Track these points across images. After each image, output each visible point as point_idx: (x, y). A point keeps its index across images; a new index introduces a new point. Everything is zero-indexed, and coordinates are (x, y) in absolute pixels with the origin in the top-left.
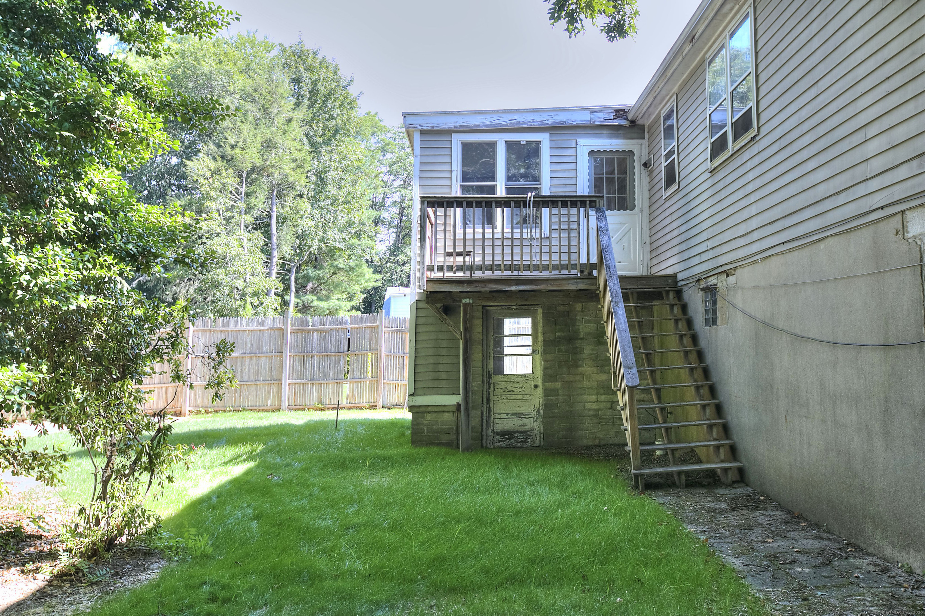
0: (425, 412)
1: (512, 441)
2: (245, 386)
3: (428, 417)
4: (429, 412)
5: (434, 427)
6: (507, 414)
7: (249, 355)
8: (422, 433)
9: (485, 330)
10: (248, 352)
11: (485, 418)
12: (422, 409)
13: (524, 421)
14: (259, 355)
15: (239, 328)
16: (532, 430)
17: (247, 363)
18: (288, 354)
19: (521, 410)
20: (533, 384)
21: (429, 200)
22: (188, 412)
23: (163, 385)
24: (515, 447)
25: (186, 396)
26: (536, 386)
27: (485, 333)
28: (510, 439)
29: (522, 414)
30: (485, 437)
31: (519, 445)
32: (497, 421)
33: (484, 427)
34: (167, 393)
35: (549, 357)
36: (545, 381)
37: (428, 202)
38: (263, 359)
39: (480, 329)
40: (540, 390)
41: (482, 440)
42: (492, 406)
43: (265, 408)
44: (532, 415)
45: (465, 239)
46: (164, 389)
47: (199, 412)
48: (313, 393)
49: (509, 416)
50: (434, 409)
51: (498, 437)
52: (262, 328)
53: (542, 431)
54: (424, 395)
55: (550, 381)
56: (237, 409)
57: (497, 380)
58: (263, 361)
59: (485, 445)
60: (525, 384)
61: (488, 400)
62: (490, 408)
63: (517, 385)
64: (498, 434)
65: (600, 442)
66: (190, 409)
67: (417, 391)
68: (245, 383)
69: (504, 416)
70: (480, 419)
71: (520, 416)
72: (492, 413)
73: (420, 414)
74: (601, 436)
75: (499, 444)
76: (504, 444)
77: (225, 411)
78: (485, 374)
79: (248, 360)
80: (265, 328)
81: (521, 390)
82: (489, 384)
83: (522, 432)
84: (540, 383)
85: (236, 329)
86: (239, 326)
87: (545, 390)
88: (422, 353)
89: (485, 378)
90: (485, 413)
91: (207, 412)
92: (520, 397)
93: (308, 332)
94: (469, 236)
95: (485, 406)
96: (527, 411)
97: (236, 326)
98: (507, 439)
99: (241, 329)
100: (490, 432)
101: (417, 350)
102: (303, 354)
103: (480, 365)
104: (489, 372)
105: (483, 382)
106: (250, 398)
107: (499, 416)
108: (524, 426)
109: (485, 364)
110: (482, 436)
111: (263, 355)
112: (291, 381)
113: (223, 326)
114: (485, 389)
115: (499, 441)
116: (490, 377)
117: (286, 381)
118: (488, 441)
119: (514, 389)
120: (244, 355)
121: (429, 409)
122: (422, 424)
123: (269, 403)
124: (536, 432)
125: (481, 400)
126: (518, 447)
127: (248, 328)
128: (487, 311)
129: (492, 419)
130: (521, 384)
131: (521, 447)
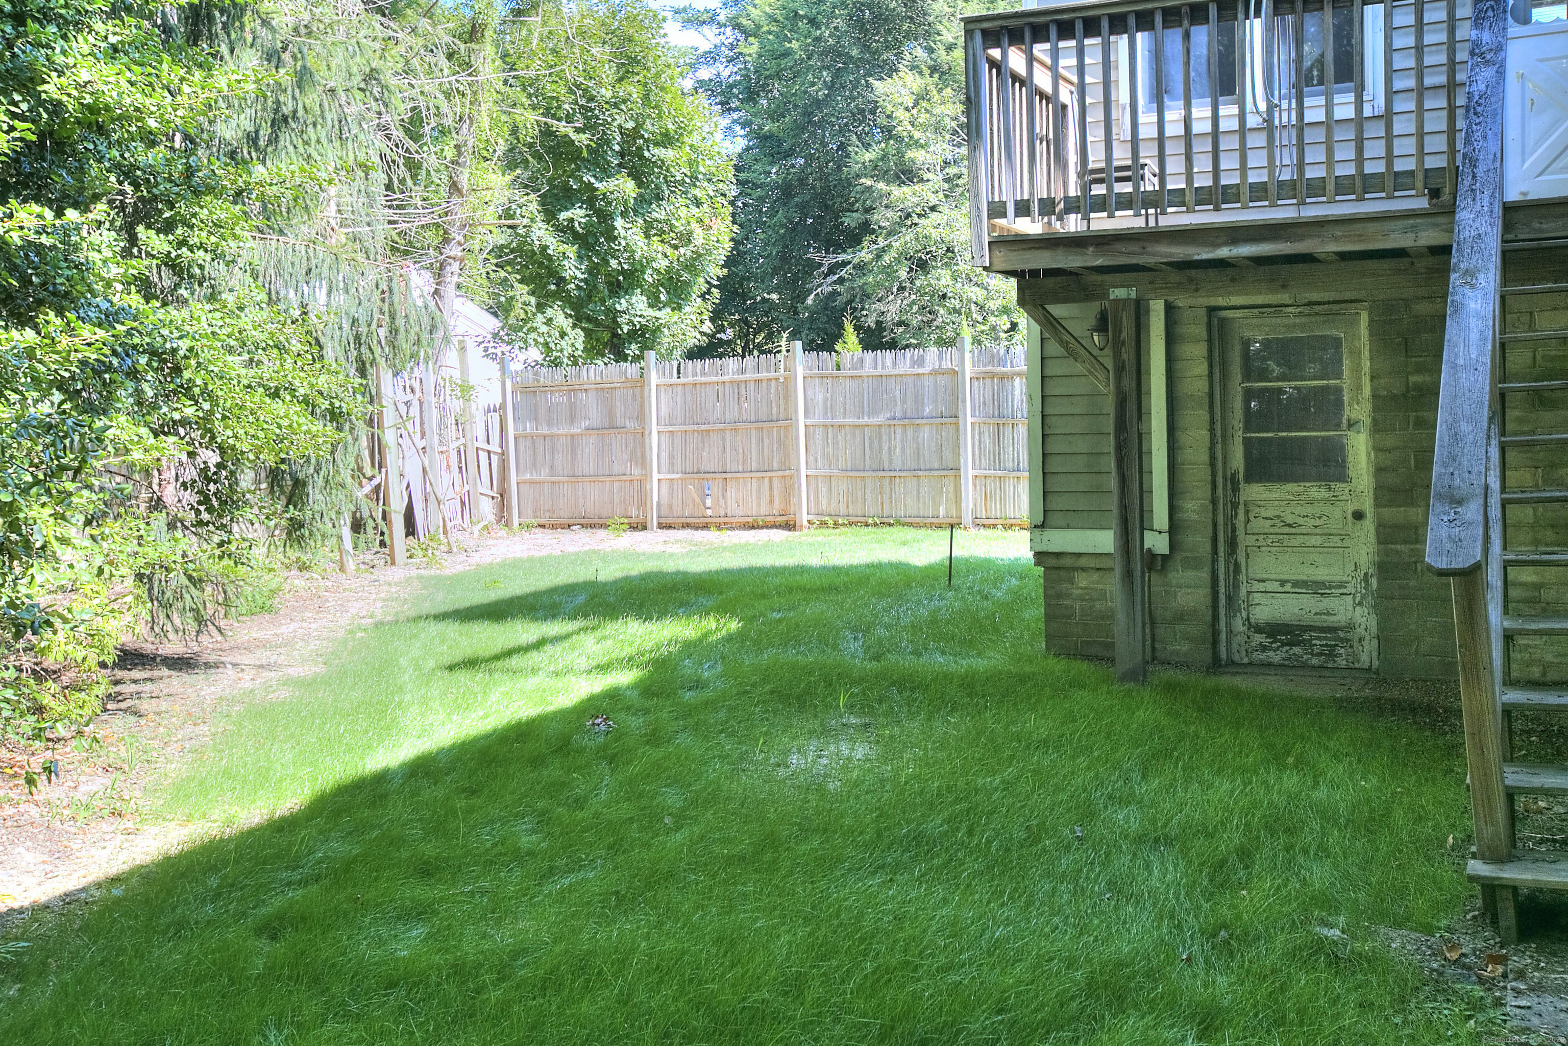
0: (1075, 569)
1: (1297, 650)
2: (897, 480)
3: (1082, 580)
4: (1083, 569)
5: (1098, 605)
6: (1283, 583)
7: (901, 422)
8: (1069, 617)
9: (1217, 370)
10: (898, 415)
11: (1222, 590)
12: (1067, 562)
13: (1326, 603)
14: (918, 421)
15: (879, 371)
16: (1350, 627)
17: (898, 436)
18: (969, 420)
19: (1321, 574)
20: (1351, 508)
21: (986, 25)
22: (805, 523)
23: (763, 474)
24: (1304, 666)
25: (800, 495)
26: (1358, 516)
27: (1217, 376)
28: (1291, 644)
29: (1322, 584)
30: (1223, 636)
31: (1315, 661)
32: (1257, 598)
33: (1222, 612)
34: (771, 488)
35: (1390, 441)
36: (1378, 503)
37: (985, 33)
38: (927, 429)
39: (1202, 368)
40: (1369, 524)
41: (1215, 643)
42: (1242, 559)
43: (935, 520)
44: (1350, 589)
45: (1161, 139)
46: (766, 480)
47: (823, 524)
48: (1019, 496)
49: (1288, 587)
50: (1092, 563)
51: (1259, 638)
52: (921, 371)
53: (1374, 630)
54: (1068, 527)
55: (1391, 503)
56: (886, 520)
57: (1255, 496)
58: (926, 433)
59: (1224, 655)
60: (1327, 509)
61: (1232, 544)
62: (1237, 565)
63: (1309, 510)
64: (1258, 629)
65: (1544, 674)
66: (811, 517)
67: (1054, 519)
68: (897, 474)
69: (1275, 586)
70: (1208, 591)
71: (1318, 588)
72: (1242, 578)
73: (1063, 573)
74: (1549, 658)
75: (1263, 656)
76: (1276, 657)
77: (867, 525)
78: (1220, 481)
79: (899, 430)
80: (927, 369)
81: (1318, 523)
82: (1235, 506)
83: (1322, 629)
84: (1367, 505)
85: (875, 373)
86: (880, 367)
87: (1381, 526)
88: (1058, 426)
89: (1220, 491)
90: (1222, 577)
91: (836, 525)
92: (1316, 541)
93: (1003, 377)
94: (1174, 129)
95: (1222, 561)
96: (1338, 578)
97: (876, 368)
98: (1283, 645)
99: (884, 372)
100: (1239, 625)
101: (1047, 420)
102: (996, 420)
103: (1205, 457)
104: (1233, 476)
105: (1214, 502)
106: (909, 501)
107: (1261, 587)
108: (1328, 614)
109: (1219, 455)
110: (1215, 634)
111: (924, 421)
112: (977, 472)
113: (854, 368)
114: (1221, 519)
115: (1264, 648)
116: (1236, 489)
117: (969, 472)
118: (1235, 646)
119: (1301, 521)
120: (892, 422)
121: (1083, 562)
122: (1069, 596)
123: (942, 511)
124: (1360, 631)
125: (1208, 547)
126: (1314, 667)
127: (896, 372)
128: (1223, 322)
129: (1243, 592)
130: (1317, 509)
131: (1321, 667)
